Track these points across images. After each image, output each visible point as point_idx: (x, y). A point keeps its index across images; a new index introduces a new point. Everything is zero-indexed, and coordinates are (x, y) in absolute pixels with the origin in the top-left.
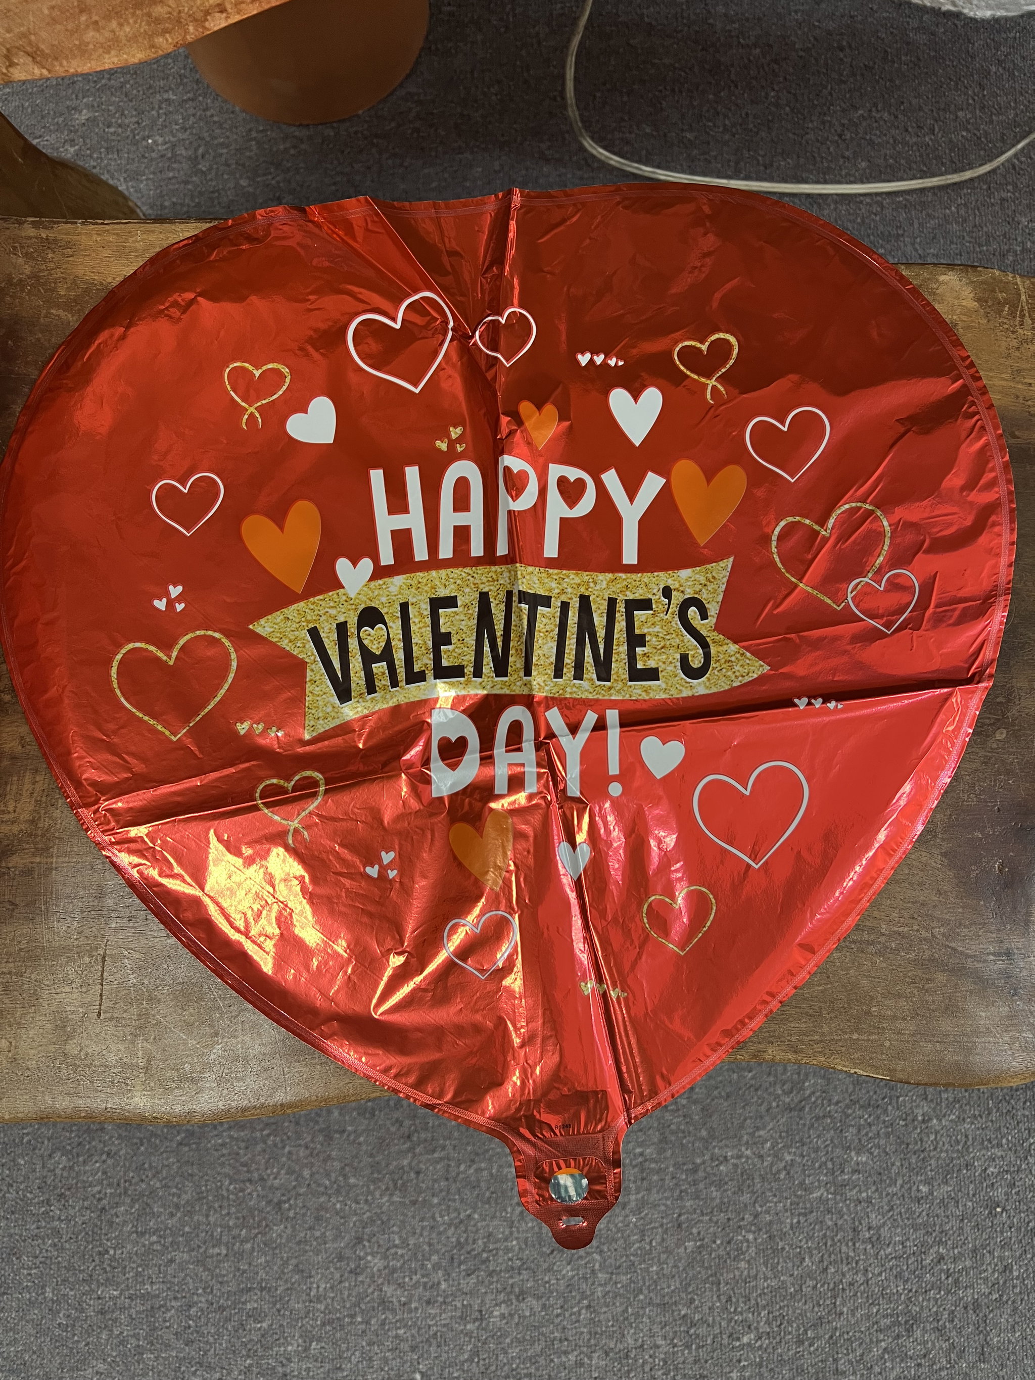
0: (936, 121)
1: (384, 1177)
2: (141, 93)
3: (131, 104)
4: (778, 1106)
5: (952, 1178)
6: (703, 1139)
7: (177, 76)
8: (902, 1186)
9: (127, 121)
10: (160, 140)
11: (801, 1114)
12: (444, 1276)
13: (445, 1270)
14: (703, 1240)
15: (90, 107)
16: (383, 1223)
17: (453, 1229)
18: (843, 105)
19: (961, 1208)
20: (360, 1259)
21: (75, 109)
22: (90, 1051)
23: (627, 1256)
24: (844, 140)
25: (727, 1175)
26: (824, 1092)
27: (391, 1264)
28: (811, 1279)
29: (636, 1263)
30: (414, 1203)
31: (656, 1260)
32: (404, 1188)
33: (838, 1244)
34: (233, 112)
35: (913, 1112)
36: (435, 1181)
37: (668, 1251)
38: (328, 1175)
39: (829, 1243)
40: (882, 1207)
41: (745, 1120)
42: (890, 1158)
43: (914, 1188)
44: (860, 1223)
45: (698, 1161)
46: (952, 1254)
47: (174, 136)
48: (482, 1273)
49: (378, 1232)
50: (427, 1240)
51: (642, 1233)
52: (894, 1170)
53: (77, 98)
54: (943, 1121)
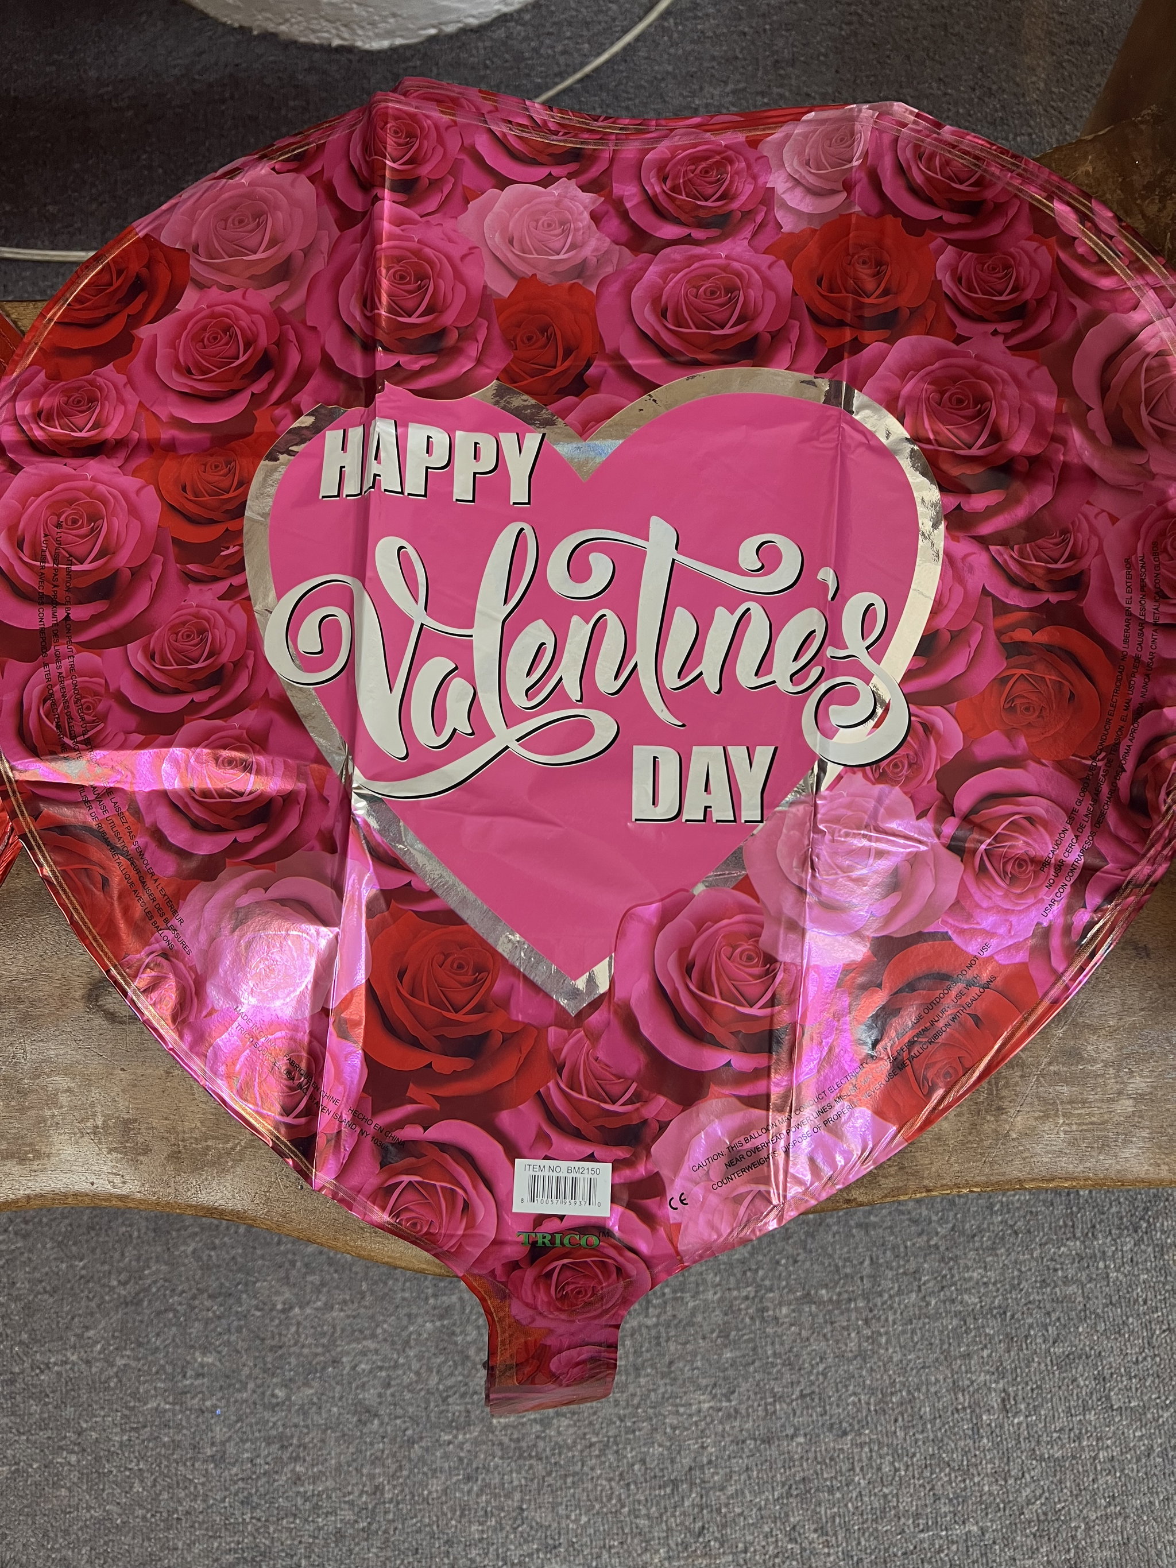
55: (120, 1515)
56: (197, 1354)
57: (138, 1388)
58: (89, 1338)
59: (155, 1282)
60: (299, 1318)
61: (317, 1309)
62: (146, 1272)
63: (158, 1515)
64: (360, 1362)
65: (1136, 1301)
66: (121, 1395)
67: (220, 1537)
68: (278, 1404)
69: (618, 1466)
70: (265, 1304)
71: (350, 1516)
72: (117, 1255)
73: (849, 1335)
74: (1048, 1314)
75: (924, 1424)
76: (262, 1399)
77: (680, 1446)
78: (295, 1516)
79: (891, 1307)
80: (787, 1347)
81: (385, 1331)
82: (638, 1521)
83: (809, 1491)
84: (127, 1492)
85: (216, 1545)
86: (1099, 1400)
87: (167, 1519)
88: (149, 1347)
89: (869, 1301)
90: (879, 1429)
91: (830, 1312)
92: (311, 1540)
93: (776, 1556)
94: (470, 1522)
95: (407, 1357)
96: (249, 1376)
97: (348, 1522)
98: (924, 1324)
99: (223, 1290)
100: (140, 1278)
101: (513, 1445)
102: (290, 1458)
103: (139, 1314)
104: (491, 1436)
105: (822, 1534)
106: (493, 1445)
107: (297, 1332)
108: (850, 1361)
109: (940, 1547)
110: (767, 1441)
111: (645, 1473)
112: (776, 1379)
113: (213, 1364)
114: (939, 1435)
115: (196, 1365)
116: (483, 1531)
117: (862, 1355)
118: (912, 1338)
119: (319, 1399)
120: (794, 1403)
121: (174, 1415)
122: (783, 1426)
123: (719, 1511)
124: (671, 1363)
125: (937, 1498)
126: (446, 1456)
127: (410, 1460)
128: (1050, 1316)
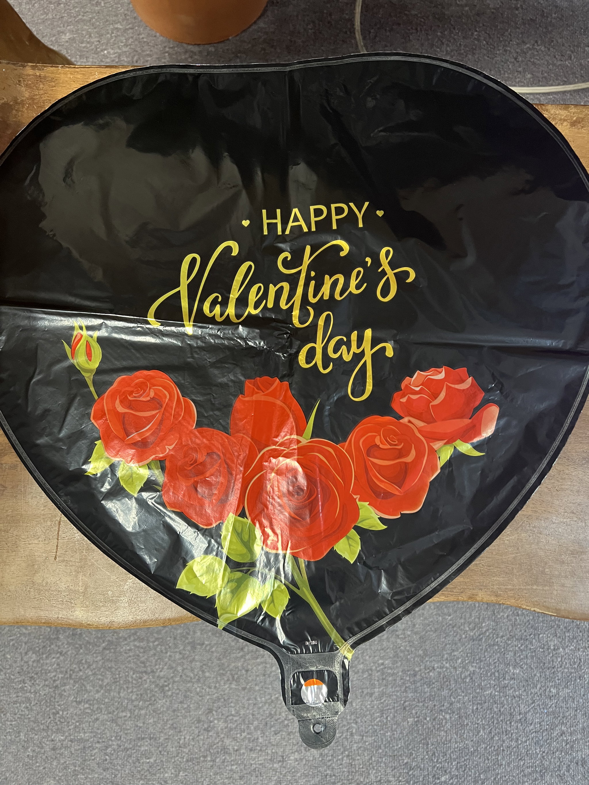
0: (572, 52)
1: (227, 673)
2: (102, 24)
3: (95, 30)
4: (466, 637)
5: (570, 685)
6: (420, 655)
7: (123, 15)
8: (540, 688)
9: (92, 40)
10: (112, 52)
11: (480, 642)
12: (261, 734)
13: (262, 731)
14: (419, 717)
15: (71, 31)
16: (225, 700)
17: (267, 705)
18: (517, 41)
19: (576, 703)
20: (211, 722)
21: (62, 32)
22: (49, 581)
23: (372, 726)
24: (518, 62)
25: (434, 678)
26: (494, 630)
27: (229, 725)
28: (484, 743)
29: (378, 731)
30: (244, 689)
31: (390, 729)
32: (237, 681)
33: (501, 723)
34: (155, 36)
35: (548, 644)
36: (257, 676)
37: (397, 723)
38: (192, 670)
39: (495, 722)
40: (528, 701)
41: (446, 645)
42: (534, 672)
43: (548, 690)
44: (514, 710)
45: (417, 669)
46: (569, 731)
47: (120, 49)
48: (284, 733)
49: (222, 706)
50: (251, 712)
51: (382, 712)
52: (536, 678)
53: (64, 26)
54: (566, 650)
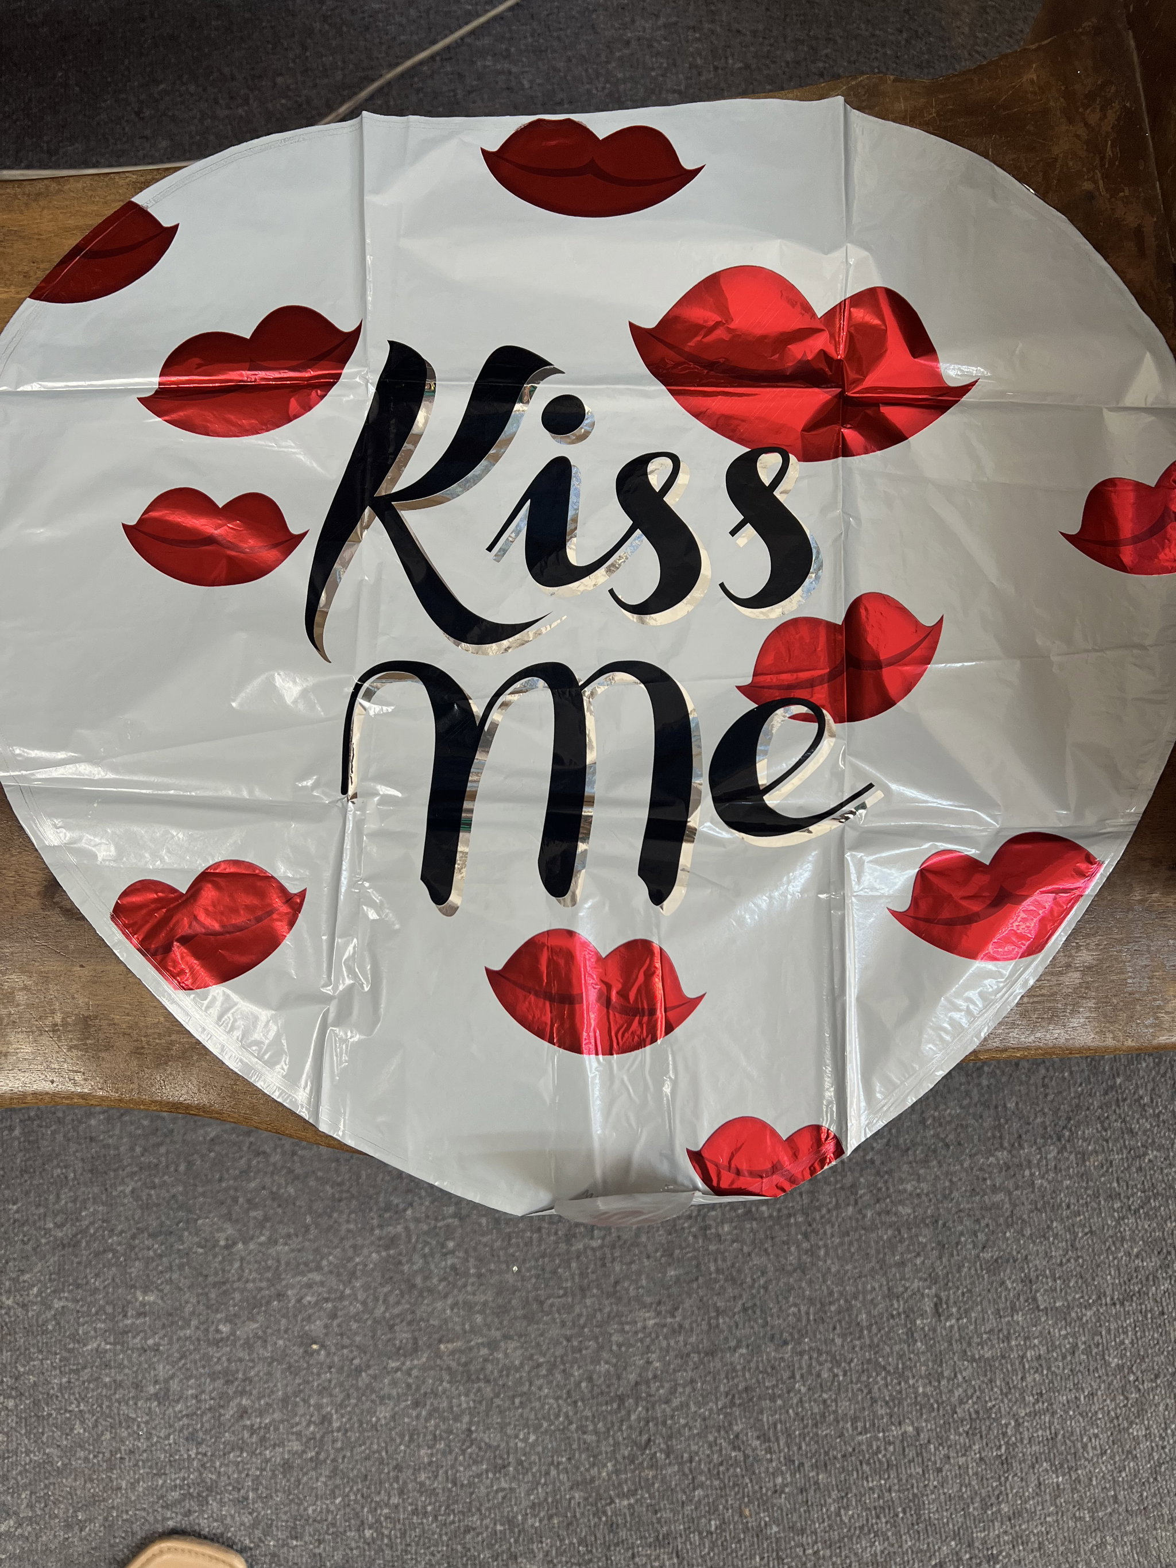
4: (48, 1242)
5: (259, 1313)
11: (77, 1250)
19: (269, 1349)
26: (105, 1221)
28: (83, 1448)
35: (213, 1237)
42: (184, 1295)
44: (144, 1377)
54: (251, 1244)
55: (61, 1457)
56: (139, 1293)
57: (77, 1330)
58: (24, 1282)
59: (92, 1223)
60: (243, 1254)
61: (261, 1244)
62: (83, 1214)
63: (101, 1456)
64: (306, 1295)
65: (1060, 1205)
66: (59, 1338)
67: (165, 1474)
68: (222, 1339)
69: (565, 1385)
70: (206, 1240)
71: (296, 1446)
72: (52, 1198)
73: (789, 1248)
74: (978, 1221)
75: (861, 1331)
76: (206, 1335)
77: (626, 1363)
78: (242, 1450)
79: (829, 1221)
80: (729, 1263)
81: (330, 1263)
82: (585, 1436)
83: (751, 1400)
84: (67, 1435)
85: (160, 1482)
86: (1026, 1301)
87: (110, 1459)
88: (88, 1287)
89: (808, 1216)
90: (818, 1336)
91: (771, 1228)
92: (258, 1473)
93: (721, 1464)
94: (419, 1446)
95: (353, 1288)
96: (193, 1313)
97: (296, 1452)
98: (861, 1236)
99: (164, 1229)
100: (77, 1220)
101: (461, 1369)
102: (235, 1392)
103: (76, 1256)
104: (438, 1362)
105: (765, 1442)
106: (441, 1369)
107: (241, 1268)
108: (790, 1274)
109: (878, 1448)
110: (711, 1353)
111: (592, 1389)
112: (719, 1294)
113: (154, 1303)
114: (876, 1340)
115: (138, 1304)
116: (432, 1455)
117: (802, 1268)
118: (849, 1250)
119: (264, 1332)
120: (736, 1317)
121: (115, 1355)
122: (726, 1339)
123: (664, 1423)
124: (616, 1283)
125: (874, 1401)
126: (394, 1383)
127: (358, 1389)
128: (979, 1223)
